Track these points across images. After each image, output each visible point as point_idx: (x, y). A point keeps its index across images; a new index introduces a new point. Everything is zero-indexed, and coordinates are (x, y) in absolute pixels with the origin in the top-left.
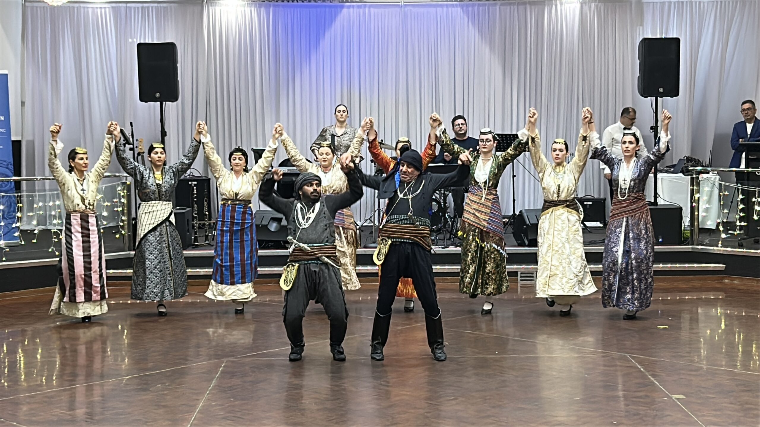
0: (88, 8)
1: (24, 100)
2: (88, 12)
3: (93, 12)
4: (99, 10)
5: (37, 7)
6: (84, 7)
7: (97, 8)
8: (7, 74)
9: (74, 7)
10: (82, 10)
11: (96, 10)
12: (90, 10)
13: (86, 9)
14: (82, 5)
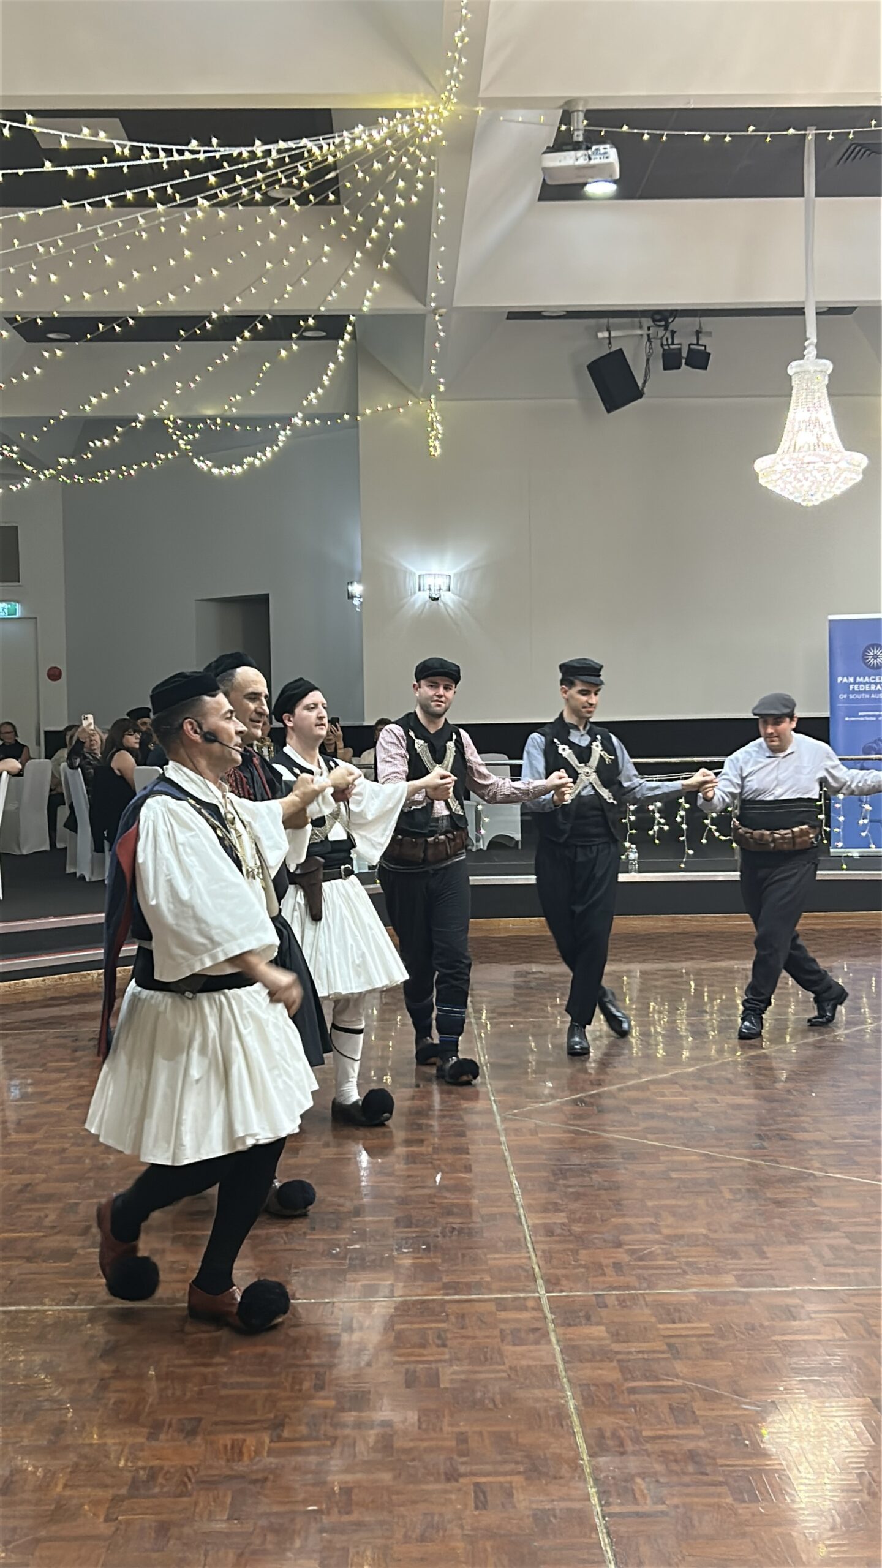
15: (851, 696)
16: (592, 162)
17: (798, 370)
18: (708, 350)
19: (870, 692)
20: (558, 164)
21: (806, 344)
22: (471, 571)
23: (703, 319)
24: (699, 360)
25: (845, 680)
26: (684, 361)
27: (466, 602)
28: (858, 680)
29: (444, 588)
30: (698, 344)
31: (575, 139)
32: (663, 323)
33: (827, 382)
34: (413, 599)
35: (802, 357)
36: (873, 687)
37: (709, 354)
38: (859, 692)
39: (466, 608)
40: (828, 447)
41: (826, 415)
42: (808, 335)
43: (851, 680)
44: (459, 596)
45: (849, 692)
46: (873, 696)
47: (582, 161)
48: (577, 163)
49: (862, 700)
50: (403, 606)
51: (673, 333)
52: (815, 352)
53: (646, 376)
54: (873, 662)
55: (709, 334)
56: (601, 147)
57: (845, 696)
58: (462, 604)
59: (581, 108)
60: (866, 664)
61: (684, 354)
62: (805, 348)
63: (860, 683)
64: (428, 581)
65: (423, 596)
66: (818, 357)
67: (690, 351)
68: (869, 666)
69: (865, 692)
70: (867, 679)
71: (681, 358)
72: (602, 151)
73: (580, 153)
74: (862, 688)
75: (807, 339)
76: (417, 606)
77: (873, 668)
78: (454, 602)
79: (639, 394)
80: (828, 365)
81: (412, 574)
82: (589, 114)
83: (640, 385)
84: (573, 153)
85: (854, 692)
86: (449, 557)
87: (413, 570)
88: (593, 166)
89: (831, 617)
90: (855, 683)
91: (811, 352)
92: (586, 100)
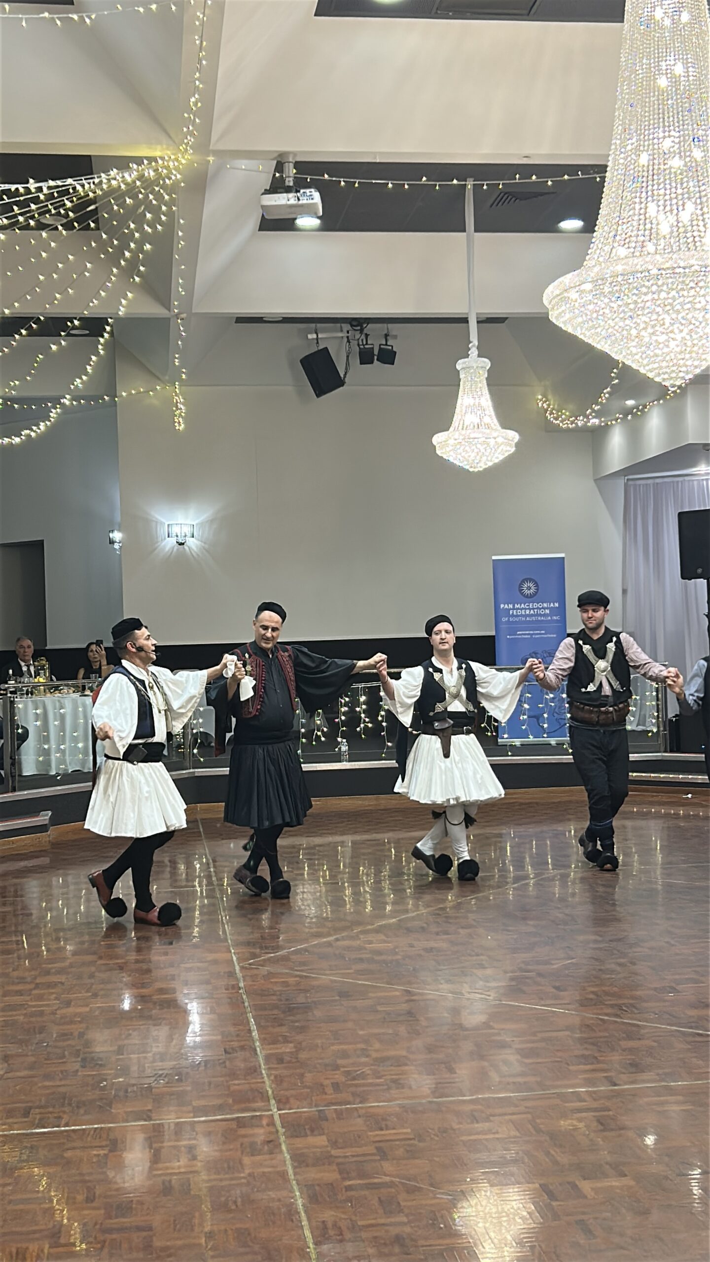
0: (693, 480)
1: (625, 588)
2: (693, 485)
3: (699, 484)
4: (705, 482)
5: (640, 485)
6: (689, 481)
7: (703, 480)
8: (564, 558)
9: (678, 482)
10: (687, 484)
11: (701, 483)
12: (695, 483)
13: (691, 483)
14: (687, 478)
15: (511, 619)
16: (301, 202)
17: (464, 366)
18: (394, 349)
19: (526, 616)
20: (273, 203)
21: (470, 346)
22: (211, 521)
23: (390, 326)
24: (388, 357)
25: (506, 606)
26: (376, 357)
27: (207, 546)
28: (516, 606)
29: (189, 535)
30: (386, 345)
31: (287, 184)
32: (359, 328)
33: (486, 375)
34: (163, 543)
35: (467, 356)
36: (528, 612)
38: (517, 616)
39: (207, 551)
40: (488, 426)
41: (486, 401)
42: (471, 339)
44: (202, 541)
45: (509, 616)
46: (528, 619)
47: (293, 201)
48: (289, 203)
49: (520, 622)
50: (155, 549)
51: (367, 335)
52: (477, 353)
53: (346, 369)
54: (527, 592)
55: (395, 337)
56: (308, 191)
57: (506, 619)
58: (204, 547)
59: (291, 160)
60: (522, 594)
61: (376, 352)
62: (469, 349)
63: (518, 609)
64: (175, 530)
65: (172, 541)
66: (479, 356)
67: (380, 349)
68: (524, 596)
69: (522, 615)
70: (523, 605)
71: (374, 355)
72: (308, 194)
73: (291, 195)
74: (519, 612)
75: (471, 342)
76: (167, 549)
77: (527, 597)
78: (197, 547)
79: (340, 383)
80: (487, 363)
81: (162, 524)
82: (297, 165)
83: (342, 376)
84: (285, 195)
85: (513, 615)
86: (192, 512)
87: (163, 520)
88: (302, 206)
89: (494, 558)
90: (514, 609)
91: (474, 352)
92: (295, 154)
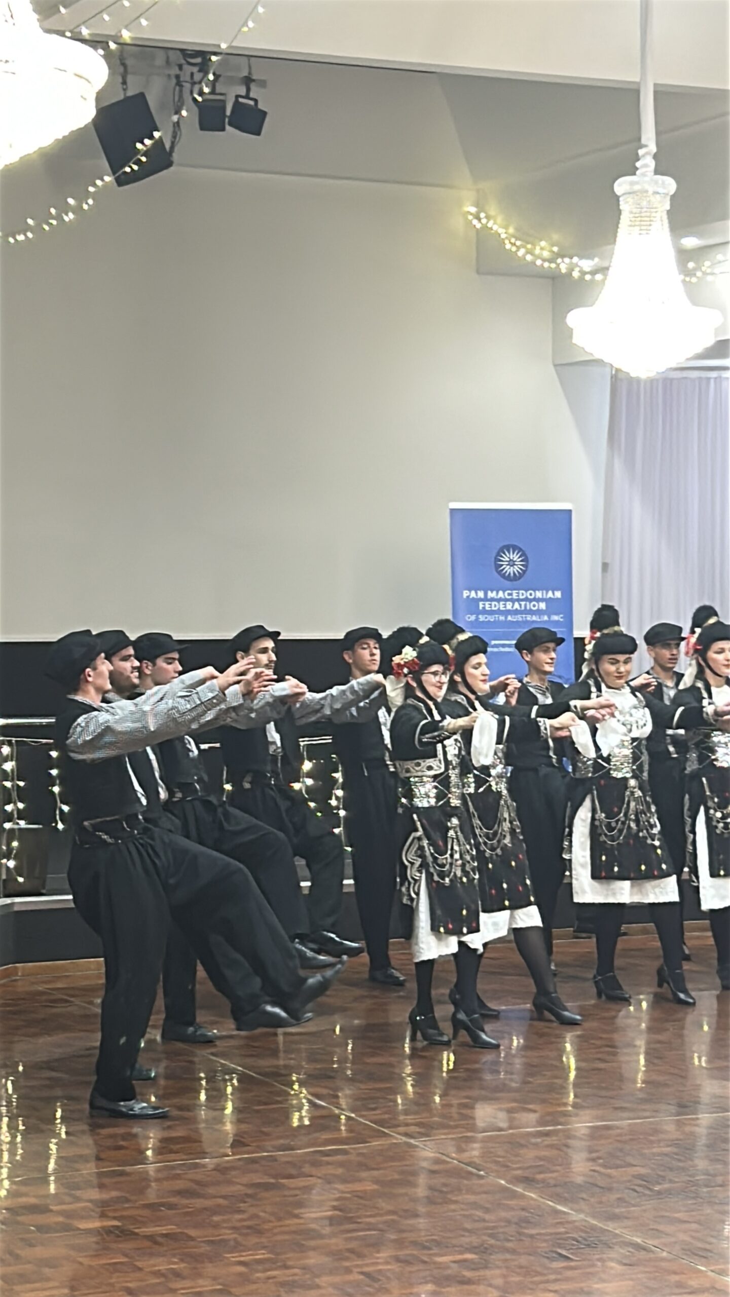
8: (570, 511)
15: (482, 618)
17: (629, 189)
18: (261, 106)
19: (507, 612)
21: (641, 152)
24: (249, 119)
25: (473, 594)
26: (227, 120)
28: (491, 595)
30: (247, 97)
33: (667, 206)
36: (509, 606)
37: (264, 114)
38: (491, 612)
42: (643, 141)
43: (481, 594)
45: (478, 612)
46: (509, 618)
49: (496, 623)
52: (652, 164)
53: (174, 137)
54: (509, 570)
55: (262, 84)
57: (473, 618)
60: (499, 572)
61: (229, 110)
62: (639, 159)
63: (492, 600)
67: (237, 104)
68: (503, 576)
69: (499, 612)
70: (501, 593)
71: (224, 114)
74: (495, 606)
75: (641, 147)
77: (508, 578)
80: (670, 184)
83: (168, 146)
85: (484, 612)
89: (453, 505)
90: (486, 599)
91: (647, 164)
